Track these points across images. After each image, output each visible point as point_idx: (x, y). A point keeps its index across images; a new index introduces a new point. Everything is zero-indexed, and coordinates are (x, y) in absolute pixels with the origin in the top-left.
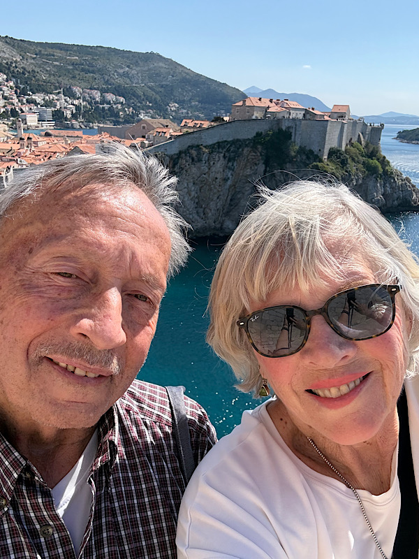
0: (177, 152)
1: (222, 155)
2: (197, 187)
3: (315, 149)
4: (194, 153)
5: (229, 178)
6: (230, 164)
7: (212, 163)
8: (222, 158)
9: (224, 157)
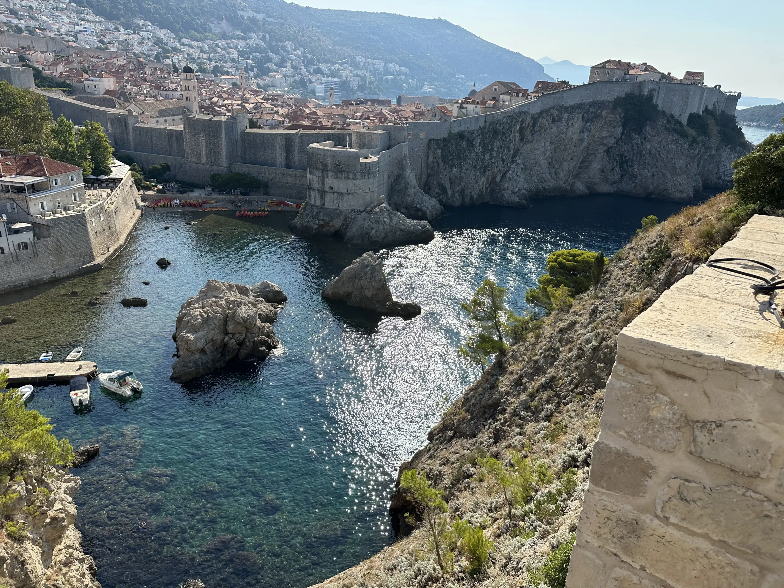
0: (539, 111)
1: (581, 115)
2: (553, 146)
3: (676, 113)
4: (555, 113)
5: (584, 139)
6: (588, 124)
7: (570, 123)
8: (580, 119)
9: (583, 118)
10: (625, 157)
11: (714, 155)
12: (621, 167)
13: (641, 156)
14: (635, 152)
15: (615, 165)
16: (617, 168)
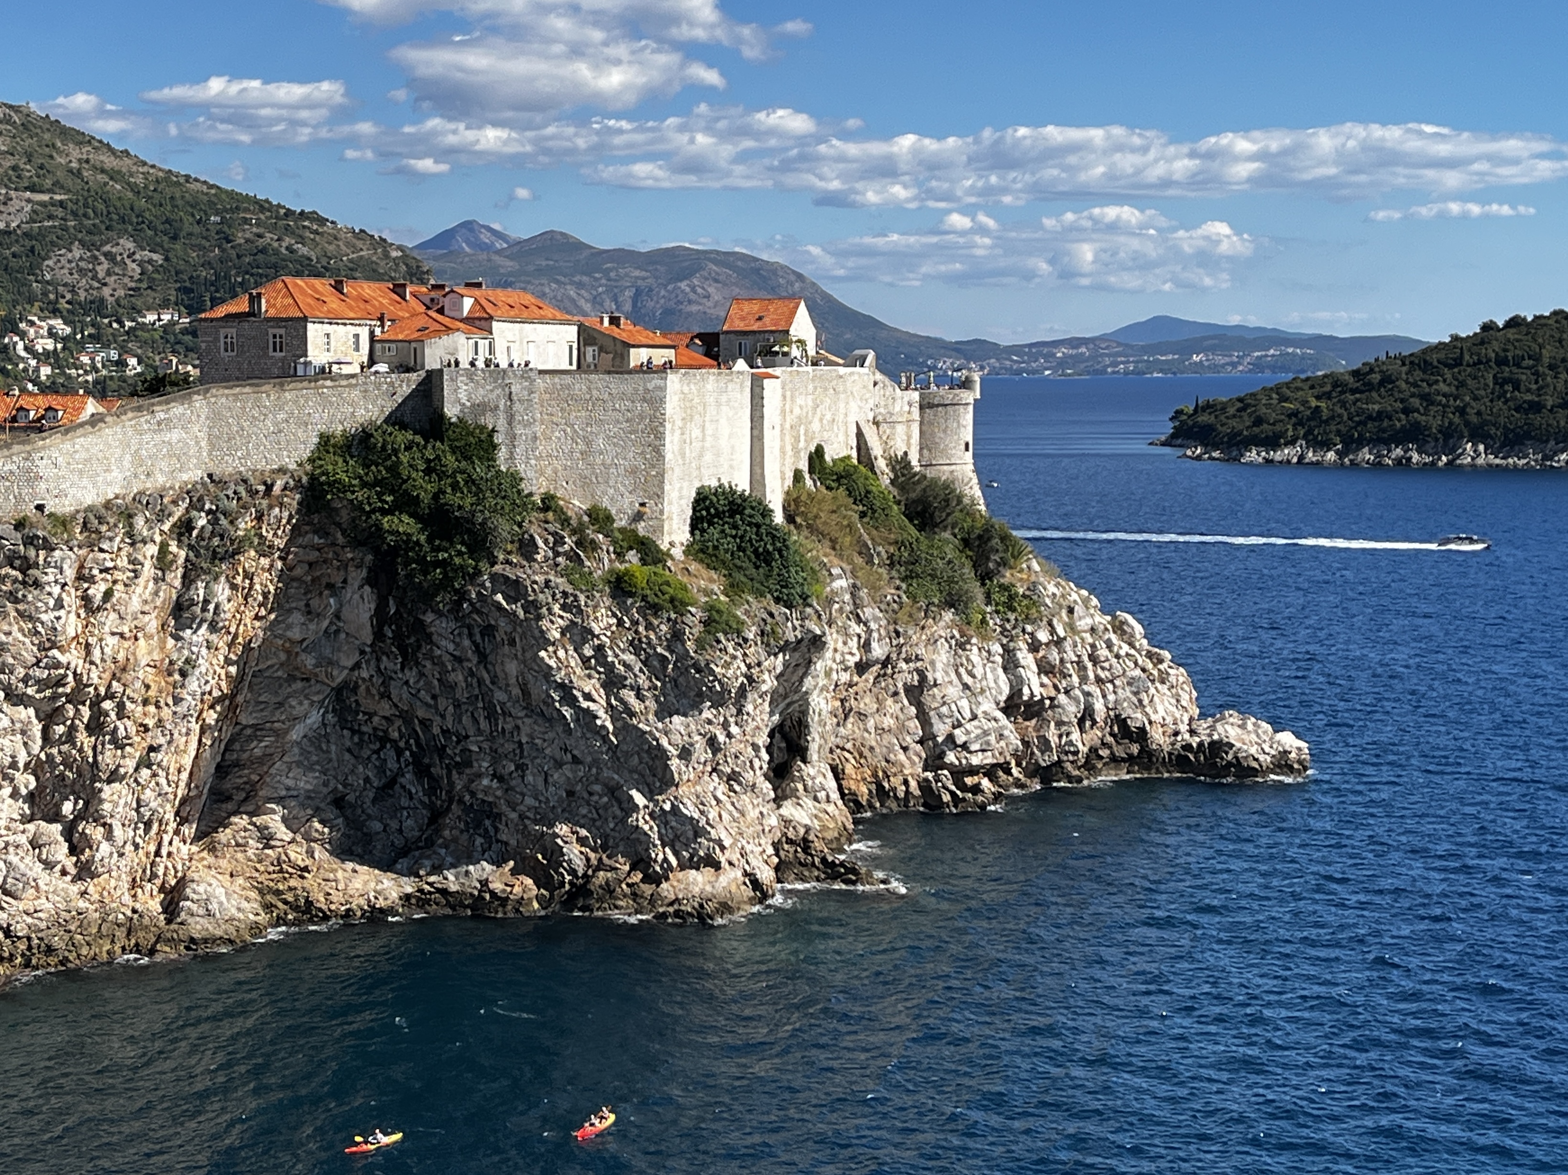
3: (619, 502)
10: (425, 724)
11: (886, 662)
12: (422, 771)
13: (491, 716)
14: (462, 694)
15: (392, 764)
16: (408, 778)
